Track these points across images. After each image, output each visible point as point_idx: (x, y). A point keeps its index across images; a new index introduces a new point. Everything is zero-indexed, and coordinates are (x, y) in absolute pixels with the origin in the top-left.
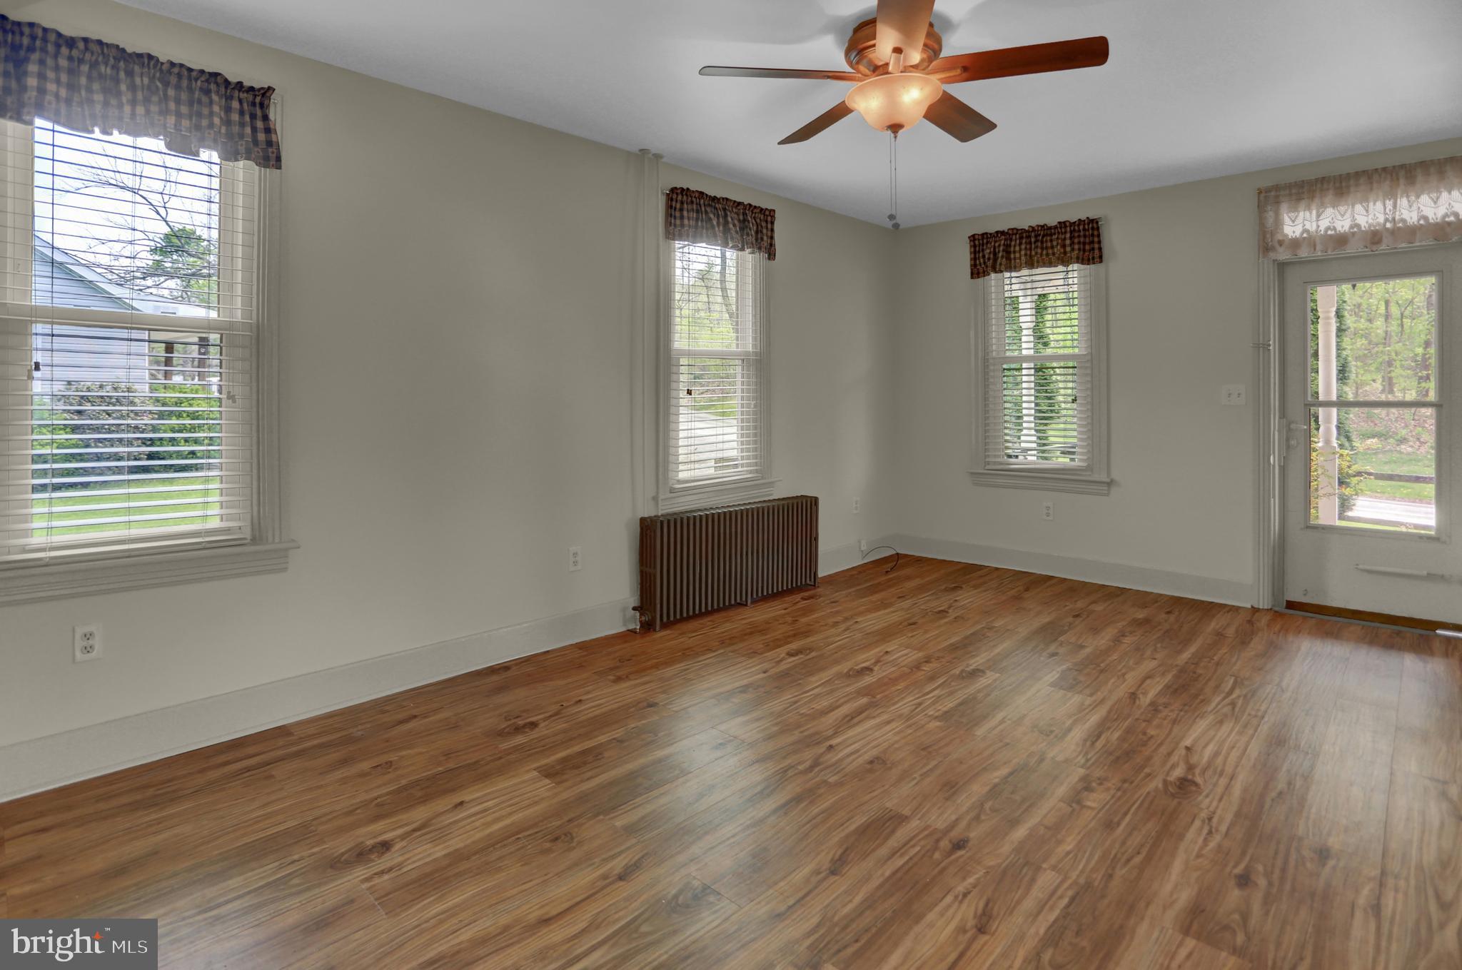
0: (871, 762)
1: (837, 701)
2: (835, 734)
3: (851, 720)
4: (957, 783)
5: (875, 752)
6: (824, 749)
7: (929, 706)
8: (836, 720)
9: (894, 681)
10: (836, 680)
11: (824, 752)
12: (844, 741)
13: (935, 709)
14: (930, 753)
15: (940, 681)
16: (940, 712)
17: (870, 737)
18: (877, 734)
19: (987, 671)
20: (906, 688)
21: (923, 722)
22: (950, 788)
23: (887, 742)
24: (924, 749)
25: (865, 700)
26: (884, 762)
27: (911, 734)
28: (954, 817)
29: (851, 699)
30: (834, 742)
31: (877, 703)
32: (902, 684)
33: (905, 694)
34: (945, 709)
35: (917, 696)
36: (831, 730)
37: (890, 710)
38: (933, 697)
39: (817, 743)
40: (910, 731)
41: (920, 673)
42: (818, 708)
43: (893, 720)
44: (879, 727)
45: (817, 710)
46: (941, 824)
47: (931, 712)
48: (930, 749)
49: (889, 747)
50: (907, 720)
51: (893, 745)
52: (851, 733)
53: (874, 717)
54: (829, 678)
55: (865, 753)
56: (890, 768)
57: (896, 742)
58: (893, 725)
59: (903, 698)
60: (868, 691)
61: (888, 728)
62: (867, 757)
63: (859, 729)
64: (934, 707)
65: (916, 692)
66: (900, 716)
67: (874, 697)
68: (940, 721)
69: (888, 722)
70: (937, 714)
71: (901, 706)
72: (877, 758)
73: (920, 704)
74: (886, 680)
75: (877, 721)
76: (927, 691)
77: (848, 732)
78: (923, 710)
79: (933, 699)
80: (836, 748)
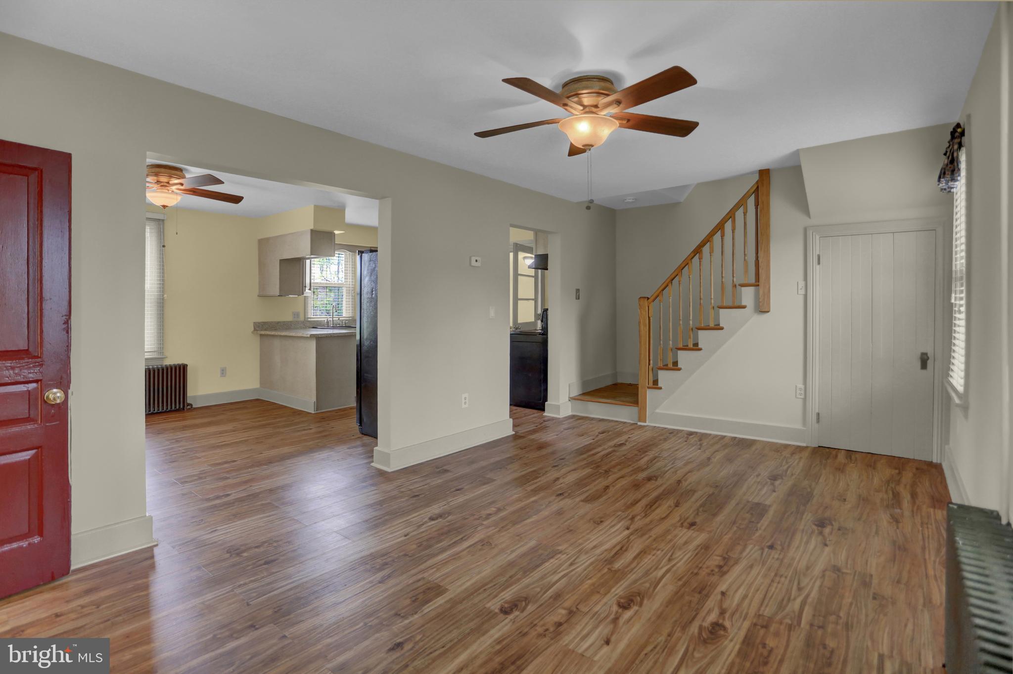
0: (601, 522)
1: (638, 564)
2: (629, 537)
3: (622, 549)
4: (555, 515)
5: (601, 527)
6: (631, 527)
7: (565, 562)
8: (632, 547)
9: (595, 590)
10: (649, 588)
11: (630, 525)
12: (620, 533)
13: (560, 560)
14: (568, 529)
15: (550, 592)
16: (556, 558)
17: (606, 535)
18: (601, 539)
19: (497, 611)
20: (582, 582)
21: (571, 548)
22: (560, 513)
23: (594, 533)
24: (571, 530)
25: (617, 565)
26: (595, 522)
27: (579, 539)
28: (561, 502)
29: (627, 567)
30: (627, 532)
31: (605, 563)
32: (586, 586)
33: (583, 574)
34: (552, 560)
35: (573, 573)
36: (632, 539)
37: (595, 557)
38: (560, 572)
39: (637, 530)
40: (580, 541)
41: (567, 604)
42: (649, 557)
43: (592, 549)
44: (601, 544)
45: (649, 554)
46: (567, 500)
47: (564, 557)
48: (568, 531)
49: (592, 530)
50: (582, 549)
51: (590, 532)
52: (619, 538)
53: (606, 550)
54: (656, 590)
55: (606, 527)
56: (591, 519)
57: (588, 534)
58: (591, 545)
59: (585, 570)
60: (617, 576)
61: (594, 543)
62: (605, 524)
63: (614, 541)
64: (560, 562)
65: (574, 578)
66: (587, 553)
67: (609, 569)
68: (558, 550)
69: (595, 547)
70: (559, 555)
71: (587, 561)
72: (598, 524)
73: (571, 564)
74: (602, 591)
75: (603, 547)
76: (565, 579)
77: (620, 539)
78: (569, 559)
79: (561, 569)
80: (624, 528)
